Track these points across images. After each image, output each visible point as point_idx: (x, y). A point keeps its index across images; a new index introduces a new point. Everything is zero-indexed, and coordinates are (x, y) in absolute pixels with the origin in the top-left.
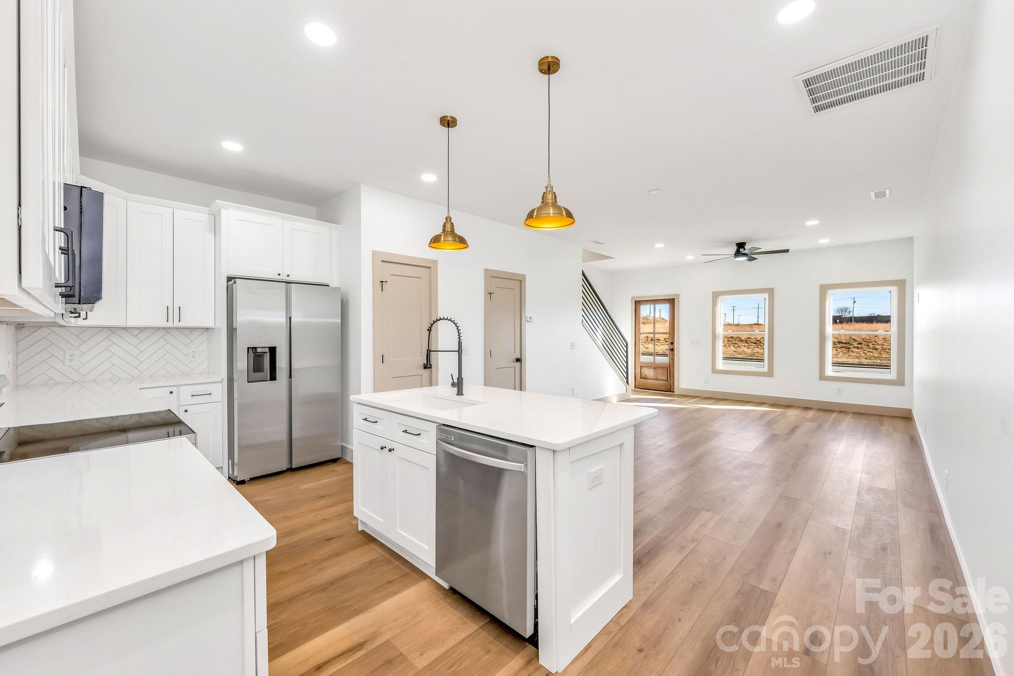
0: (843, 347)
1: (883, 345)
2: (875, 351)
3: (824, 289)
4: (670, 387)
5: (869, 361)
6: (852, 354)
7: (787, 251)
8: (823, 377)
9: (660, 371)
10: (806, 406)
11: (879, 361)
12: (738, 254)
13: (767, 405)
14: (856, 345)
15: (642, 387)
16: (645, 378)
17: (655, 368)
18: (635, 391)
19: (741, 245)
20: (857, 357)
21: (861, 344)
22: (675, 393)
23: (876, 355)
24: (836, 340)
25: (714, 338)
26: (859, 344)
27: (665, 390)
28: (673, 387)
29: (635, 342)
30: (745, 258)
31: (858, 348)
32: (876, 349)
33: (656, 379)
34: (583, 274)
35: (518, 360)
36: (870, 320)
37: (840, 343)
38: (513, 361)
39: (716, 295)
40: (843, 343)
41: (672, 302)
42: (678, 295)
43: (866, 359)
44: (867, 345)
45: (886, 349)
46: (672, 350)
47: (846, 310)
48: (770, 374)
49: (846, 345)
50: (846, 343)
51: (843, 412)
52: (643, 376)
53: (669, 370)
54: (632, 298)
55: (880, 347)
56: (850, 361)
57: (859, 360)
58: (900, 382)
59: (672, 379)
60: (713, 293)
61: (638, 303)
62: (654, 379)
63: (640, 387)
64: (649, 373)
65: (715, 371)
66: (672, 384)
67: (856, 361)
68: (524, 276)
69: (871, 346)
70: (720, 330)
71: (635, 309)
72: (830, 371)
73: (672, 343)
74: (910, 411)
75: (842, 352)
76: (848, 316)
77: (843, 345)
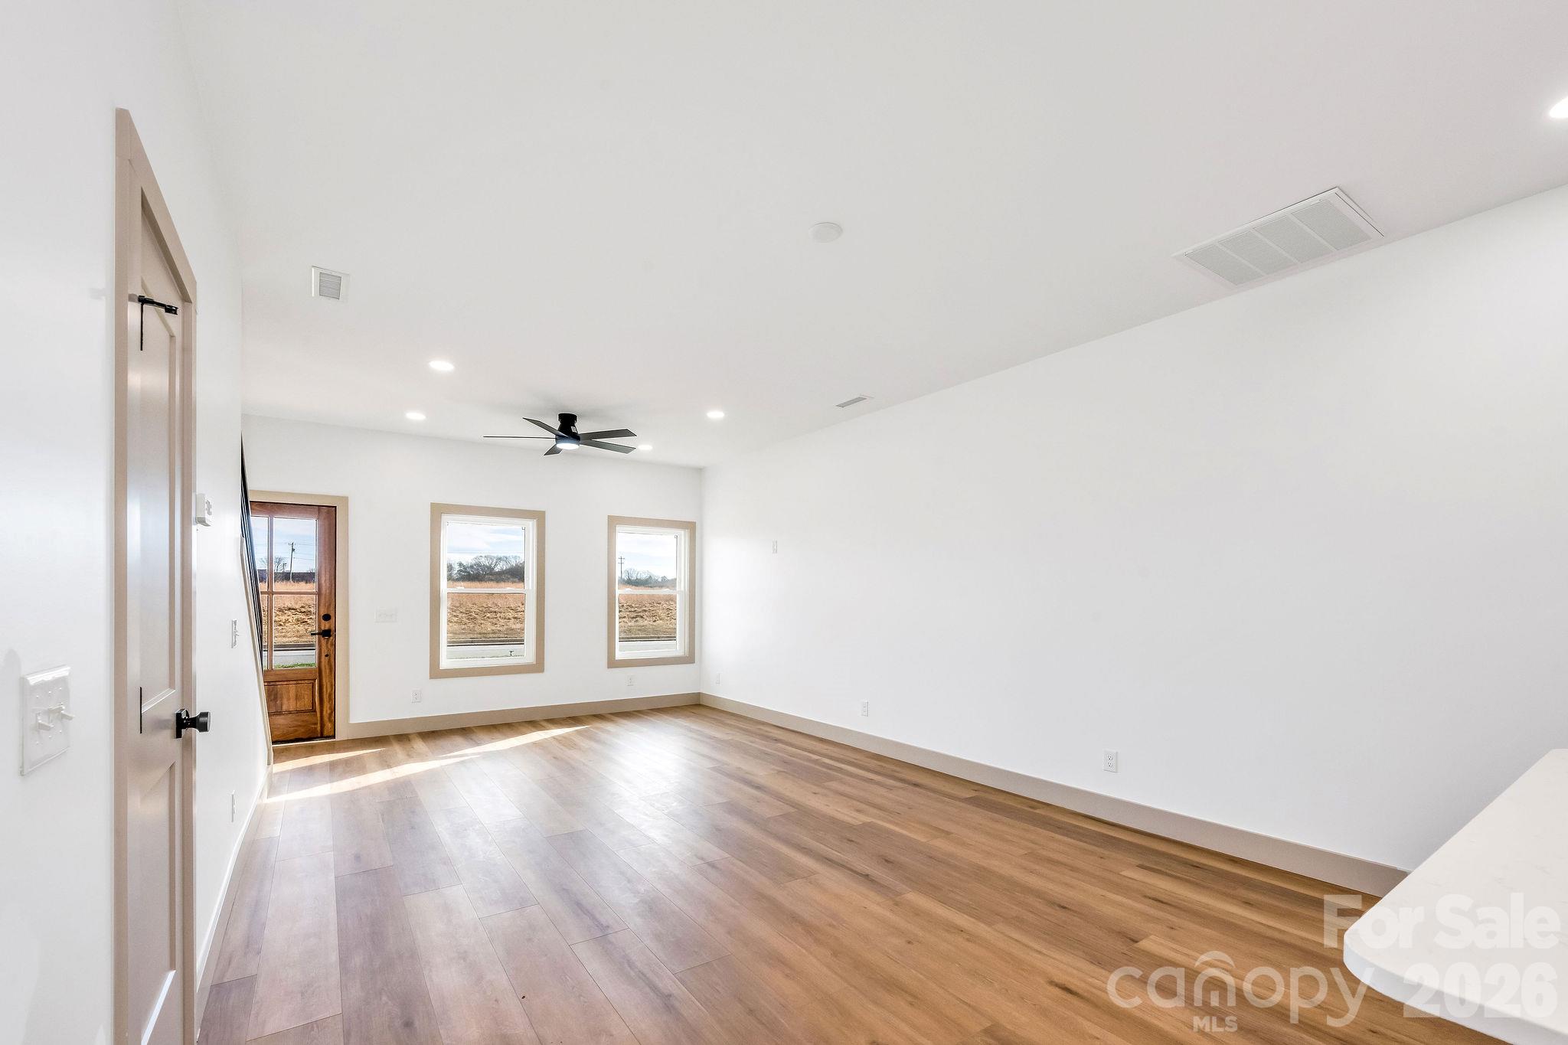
3: (613, 524)
4: (325, 727)
8: (612, 662)
9: (289, 691)
10: (593, 713)
12: (565, 434)
13: (546, 725)
22: (337, 739)
25: (436, 601)
27: (311, 737)
28: (331, 725)
39: (438, 511)
41: (324, 513)
42: (345, 500)
46: (329, 632)
48: (538, 667)
51: (640, 711)
53: (319, 682)
58: (689, 659)
60: (433, 505)
65: (436, 673)
66: (326, 719)
73: (327, 617)
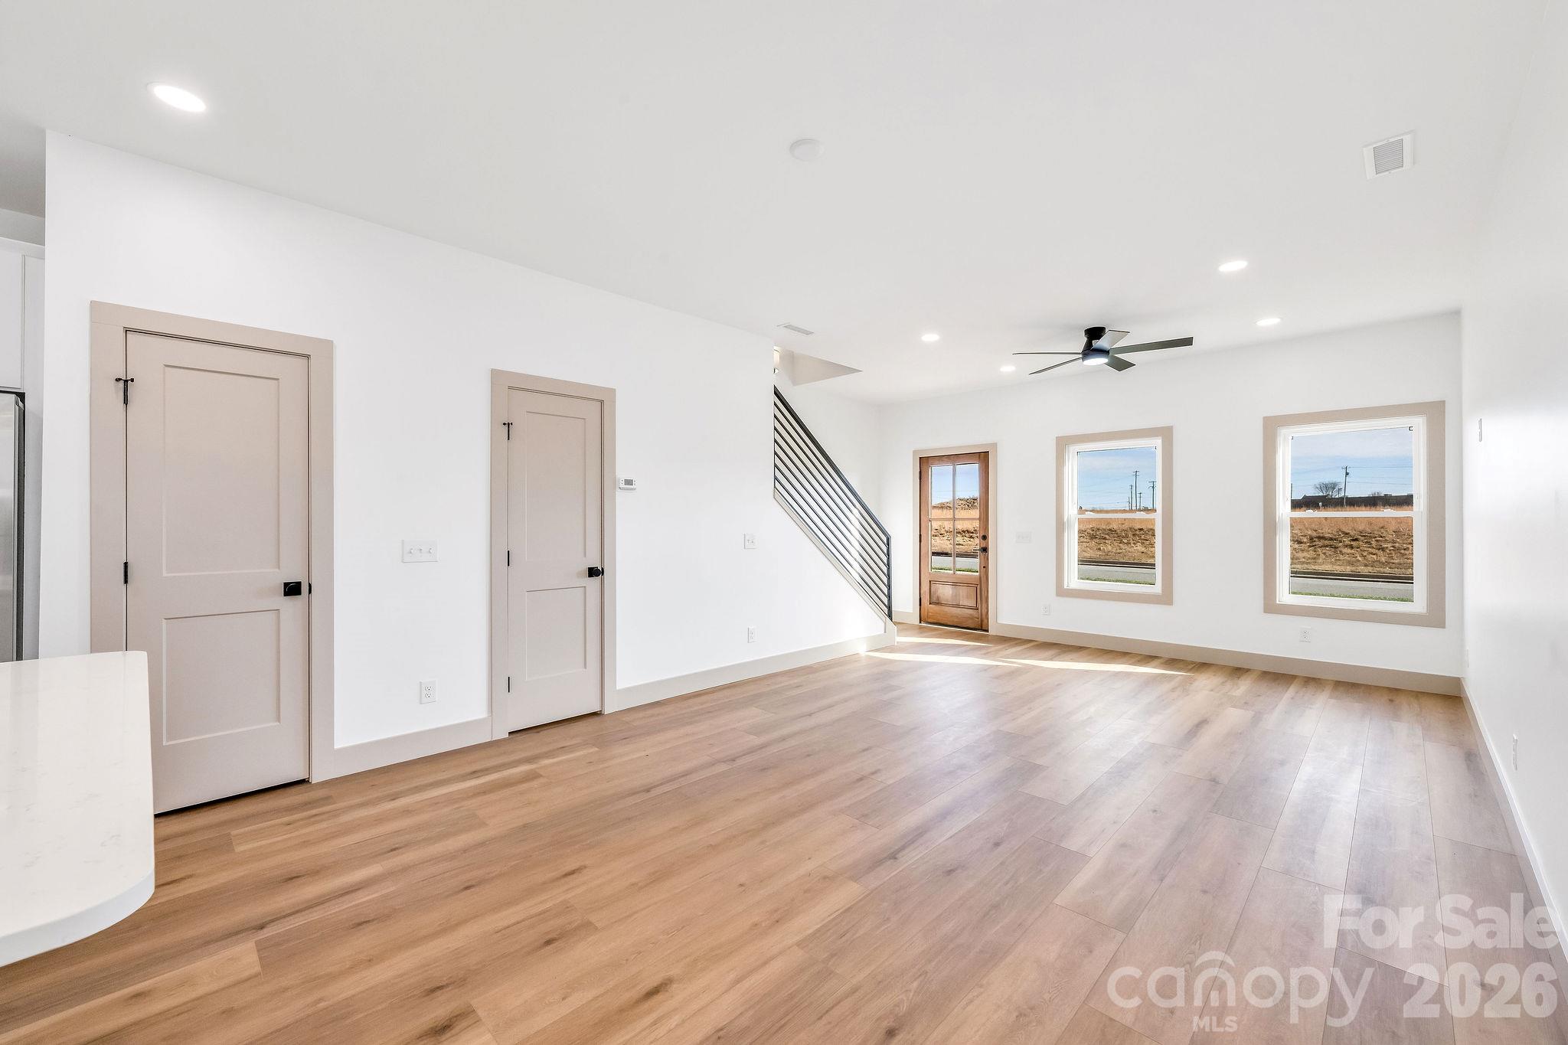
0: (1327, 546)
1: (1394, 542)
2: (1380, 553)
3: (1272, 426)
4: (982, 621)
5: (1370, 569)
6: (1341, 557)
7: (1188, 342)
8: (1271, 606)
9: (963, 591)
10: (1236, 669)
11: (1387, 570)
12: (1089, 351)
13: (1157, 662)
14: (1348, 542)
15: (932, 621)
16: (938, 603)
17: (955, 584)
18: (921, 628)
19: (1095, 333)
20: (1350, 563)
21: (1356, 540)
22: (989, 634)
23: (1383, 559)
24: (1315, 534)
25: (1061, 526)
26: (1353, 540)
27: (972, 626)
28: (986, 621)
29: (920, 535)
30: (1101, 361)
31: (1352, 547)
32: (1383, 549)
33: (958, 606)
34: (777, 393)
35: (593, 572)
36: (1372, 502)
37: (1320, 538)
38: (579, 575)
39: (1063, 444)
40: (1326, 539)
41: (982, 458)
42: (994, 445)
43: (1366, 565)
44: (1367, 542)
45: (1399, 549)
46: (985, 550)
47: (1333, 486)
48: (1166, 598)
49: (1331, 543)
50: (1331, 539)
51: (1315, 680)
52: (934, 599)
53: (980, 587)
54: (915, 452)
55: (1389, 545)
56: (1338, 569)
57: (1353, 568)
58: (1435, 618)
59: (984, 605)
60: (1058, 439)
61: (925, 463)
62: (953, 606)
63: (929, 620)
64: (946, 592)
65: (1062, 592)
66: (984, 615)
67: (1348, 569)
68: (612, 392)
69: (1374, 543)
70: (1071, 512)
71: (920, 472)
72: (1284, 595)
73: (985, 538)
74: (1457, 682)
75: (1324, 554)
76: (1337, 497)
77: (1327, 542)
